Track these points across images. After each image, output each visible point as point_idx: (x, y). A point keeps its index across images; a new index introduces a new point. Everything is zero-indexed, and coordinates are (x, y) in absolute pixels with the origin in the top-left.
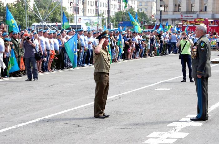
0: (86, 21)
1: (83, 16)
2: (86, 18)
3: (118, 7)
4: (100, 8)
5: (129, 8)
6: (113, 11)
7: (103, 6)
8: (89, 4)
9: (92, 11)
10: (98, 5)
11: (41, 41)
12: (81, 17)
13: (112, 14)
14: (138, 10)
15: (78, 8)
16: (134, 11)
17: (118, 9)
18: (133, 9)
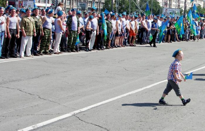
0: (170, 11)
1: (169, 8)
2: (170, 9)
3: (191, 4)
4: (180, 4)
5: (198, 5)
6: (188, 6)
7: (182, 3)
8: (174, 1)
9: (174, 5)
10: (179, 2)
11: (123, 22)
12: (168, 9)
13: (188, 8)
14: (203, 7)
15: (167, 3)
16: (201, 8)
17: (192, 6)
18: (201, 6)
